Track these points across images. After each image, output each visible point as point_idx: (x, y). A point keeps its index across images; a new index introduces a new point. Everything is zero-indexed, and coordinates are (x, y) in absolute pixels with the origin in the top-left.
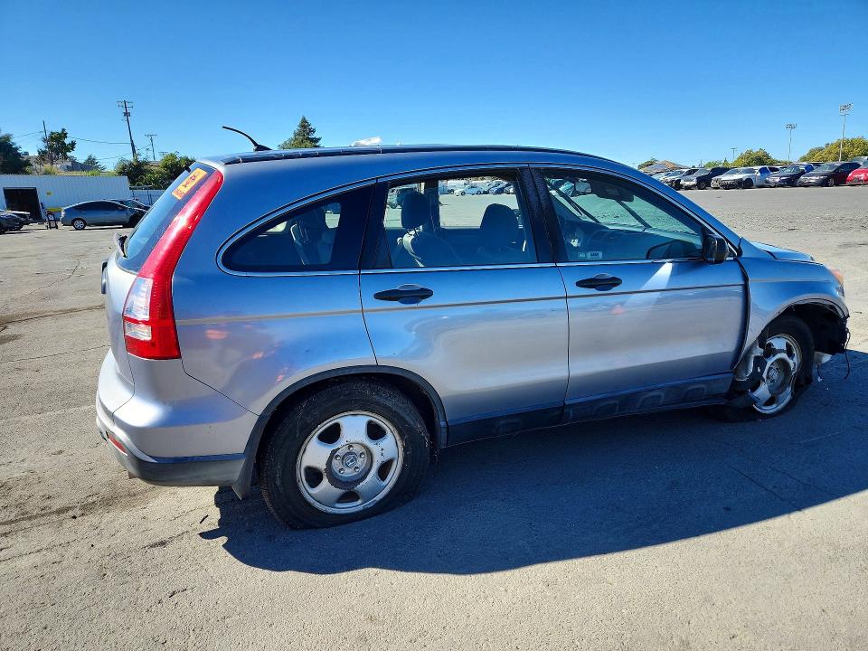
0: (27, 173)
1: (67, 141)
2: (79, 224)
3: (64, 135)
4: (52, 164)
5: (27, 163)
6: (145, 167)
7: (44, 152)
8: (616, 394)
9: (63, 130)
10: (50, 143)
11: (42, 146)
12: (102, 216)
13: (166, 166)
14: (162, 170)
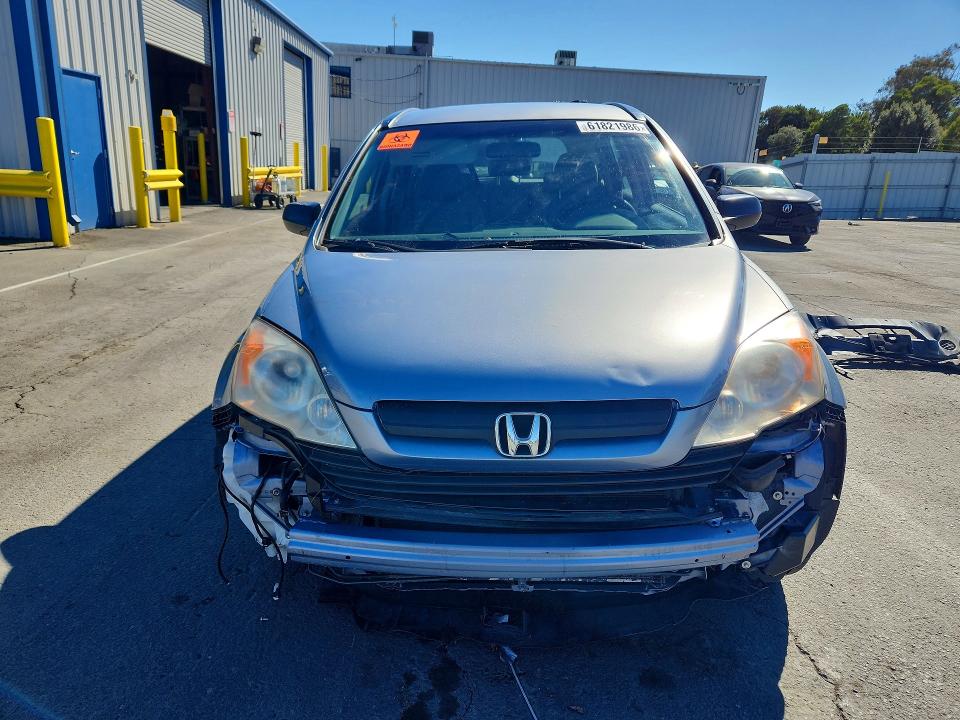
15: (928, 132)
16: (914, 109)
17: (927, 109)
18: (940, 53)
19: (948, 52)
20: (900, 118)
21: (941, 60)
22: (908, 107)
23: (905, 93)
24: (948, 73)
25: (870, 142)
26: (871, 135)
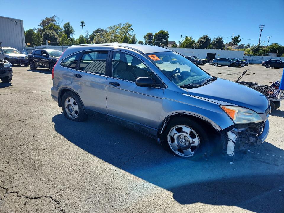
0: (223, 49)
1: (239, 39)
2: (216, 64)
3: (239, 37)
4: (232, 46)
5: (224, 46)
6: (261, 48)
7: (231, 43)
8: (120, 118)
9: (239, 36)
10: (233, 40)
11: (231, 41)
12: (223, 63)
13: (269, 48)
14: (267, 49)
15: (56, 39)
16: (51, 32)
17: (54, 32)
18: (52, 17)
19: (53, 17)
20: (48, 34)
21: (52, 19)
22: (50, 31)
23: (46, 27)
24: (55, 23)
25: (42, 41)
26: (42, 39)
